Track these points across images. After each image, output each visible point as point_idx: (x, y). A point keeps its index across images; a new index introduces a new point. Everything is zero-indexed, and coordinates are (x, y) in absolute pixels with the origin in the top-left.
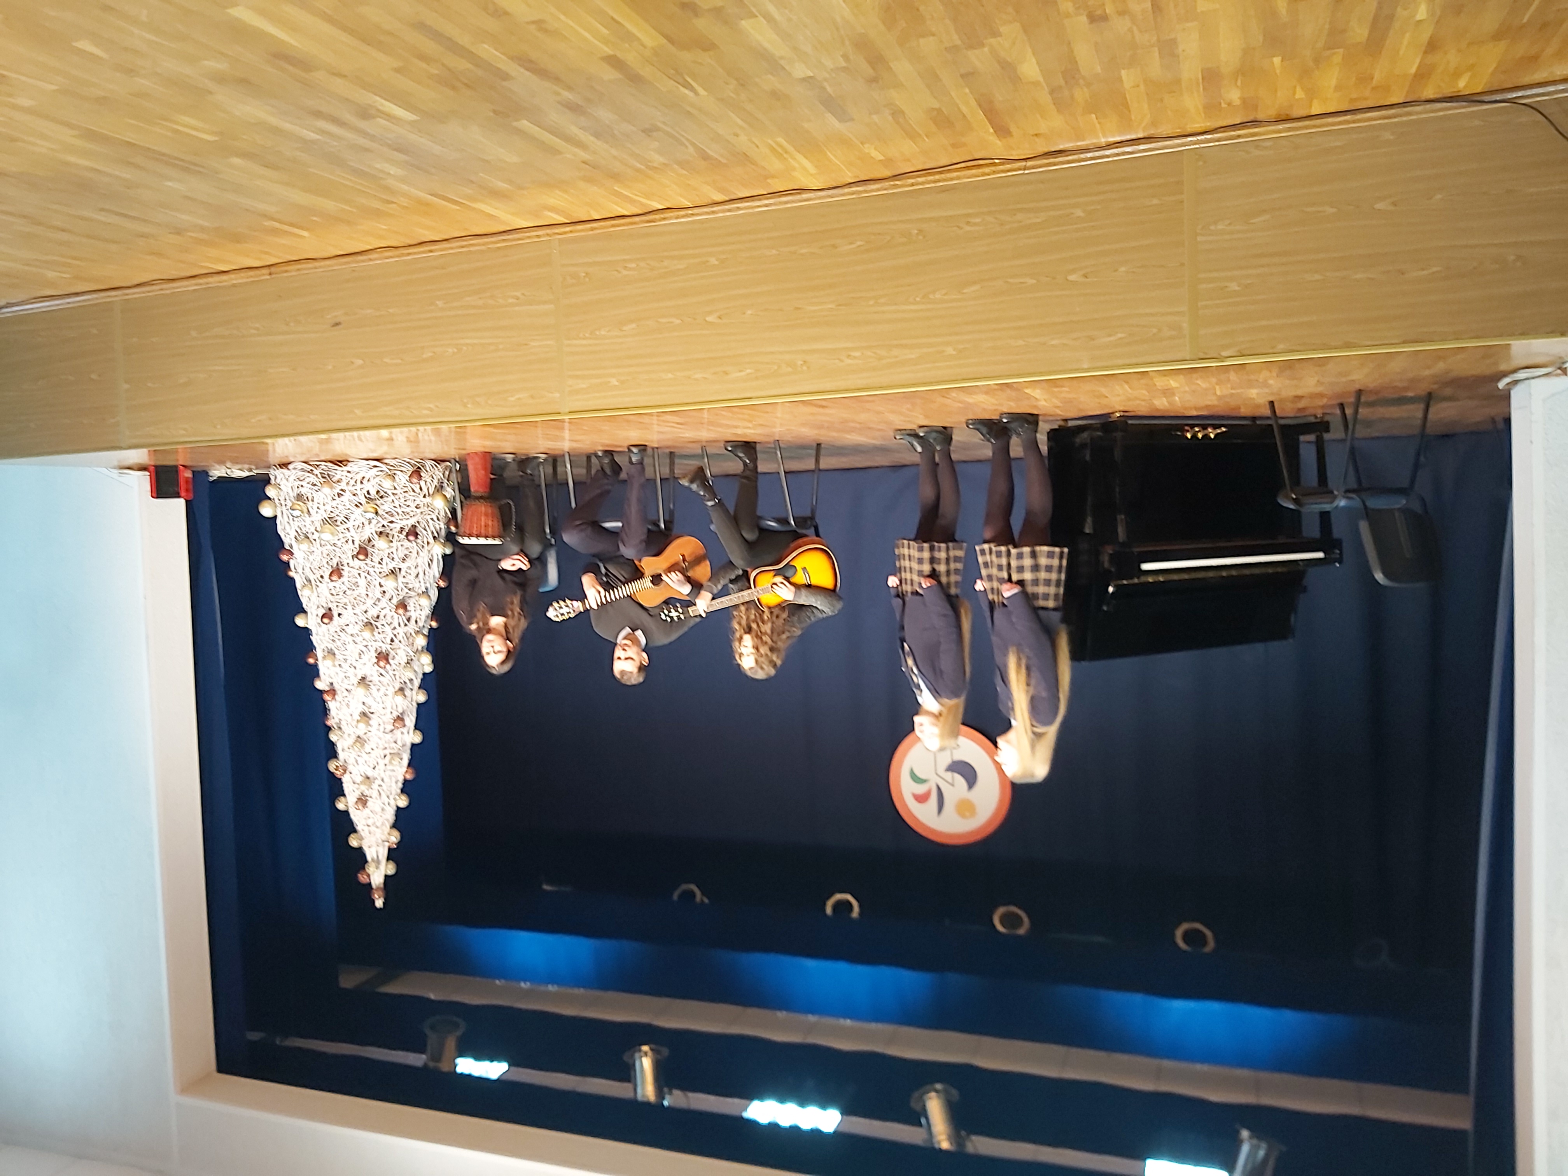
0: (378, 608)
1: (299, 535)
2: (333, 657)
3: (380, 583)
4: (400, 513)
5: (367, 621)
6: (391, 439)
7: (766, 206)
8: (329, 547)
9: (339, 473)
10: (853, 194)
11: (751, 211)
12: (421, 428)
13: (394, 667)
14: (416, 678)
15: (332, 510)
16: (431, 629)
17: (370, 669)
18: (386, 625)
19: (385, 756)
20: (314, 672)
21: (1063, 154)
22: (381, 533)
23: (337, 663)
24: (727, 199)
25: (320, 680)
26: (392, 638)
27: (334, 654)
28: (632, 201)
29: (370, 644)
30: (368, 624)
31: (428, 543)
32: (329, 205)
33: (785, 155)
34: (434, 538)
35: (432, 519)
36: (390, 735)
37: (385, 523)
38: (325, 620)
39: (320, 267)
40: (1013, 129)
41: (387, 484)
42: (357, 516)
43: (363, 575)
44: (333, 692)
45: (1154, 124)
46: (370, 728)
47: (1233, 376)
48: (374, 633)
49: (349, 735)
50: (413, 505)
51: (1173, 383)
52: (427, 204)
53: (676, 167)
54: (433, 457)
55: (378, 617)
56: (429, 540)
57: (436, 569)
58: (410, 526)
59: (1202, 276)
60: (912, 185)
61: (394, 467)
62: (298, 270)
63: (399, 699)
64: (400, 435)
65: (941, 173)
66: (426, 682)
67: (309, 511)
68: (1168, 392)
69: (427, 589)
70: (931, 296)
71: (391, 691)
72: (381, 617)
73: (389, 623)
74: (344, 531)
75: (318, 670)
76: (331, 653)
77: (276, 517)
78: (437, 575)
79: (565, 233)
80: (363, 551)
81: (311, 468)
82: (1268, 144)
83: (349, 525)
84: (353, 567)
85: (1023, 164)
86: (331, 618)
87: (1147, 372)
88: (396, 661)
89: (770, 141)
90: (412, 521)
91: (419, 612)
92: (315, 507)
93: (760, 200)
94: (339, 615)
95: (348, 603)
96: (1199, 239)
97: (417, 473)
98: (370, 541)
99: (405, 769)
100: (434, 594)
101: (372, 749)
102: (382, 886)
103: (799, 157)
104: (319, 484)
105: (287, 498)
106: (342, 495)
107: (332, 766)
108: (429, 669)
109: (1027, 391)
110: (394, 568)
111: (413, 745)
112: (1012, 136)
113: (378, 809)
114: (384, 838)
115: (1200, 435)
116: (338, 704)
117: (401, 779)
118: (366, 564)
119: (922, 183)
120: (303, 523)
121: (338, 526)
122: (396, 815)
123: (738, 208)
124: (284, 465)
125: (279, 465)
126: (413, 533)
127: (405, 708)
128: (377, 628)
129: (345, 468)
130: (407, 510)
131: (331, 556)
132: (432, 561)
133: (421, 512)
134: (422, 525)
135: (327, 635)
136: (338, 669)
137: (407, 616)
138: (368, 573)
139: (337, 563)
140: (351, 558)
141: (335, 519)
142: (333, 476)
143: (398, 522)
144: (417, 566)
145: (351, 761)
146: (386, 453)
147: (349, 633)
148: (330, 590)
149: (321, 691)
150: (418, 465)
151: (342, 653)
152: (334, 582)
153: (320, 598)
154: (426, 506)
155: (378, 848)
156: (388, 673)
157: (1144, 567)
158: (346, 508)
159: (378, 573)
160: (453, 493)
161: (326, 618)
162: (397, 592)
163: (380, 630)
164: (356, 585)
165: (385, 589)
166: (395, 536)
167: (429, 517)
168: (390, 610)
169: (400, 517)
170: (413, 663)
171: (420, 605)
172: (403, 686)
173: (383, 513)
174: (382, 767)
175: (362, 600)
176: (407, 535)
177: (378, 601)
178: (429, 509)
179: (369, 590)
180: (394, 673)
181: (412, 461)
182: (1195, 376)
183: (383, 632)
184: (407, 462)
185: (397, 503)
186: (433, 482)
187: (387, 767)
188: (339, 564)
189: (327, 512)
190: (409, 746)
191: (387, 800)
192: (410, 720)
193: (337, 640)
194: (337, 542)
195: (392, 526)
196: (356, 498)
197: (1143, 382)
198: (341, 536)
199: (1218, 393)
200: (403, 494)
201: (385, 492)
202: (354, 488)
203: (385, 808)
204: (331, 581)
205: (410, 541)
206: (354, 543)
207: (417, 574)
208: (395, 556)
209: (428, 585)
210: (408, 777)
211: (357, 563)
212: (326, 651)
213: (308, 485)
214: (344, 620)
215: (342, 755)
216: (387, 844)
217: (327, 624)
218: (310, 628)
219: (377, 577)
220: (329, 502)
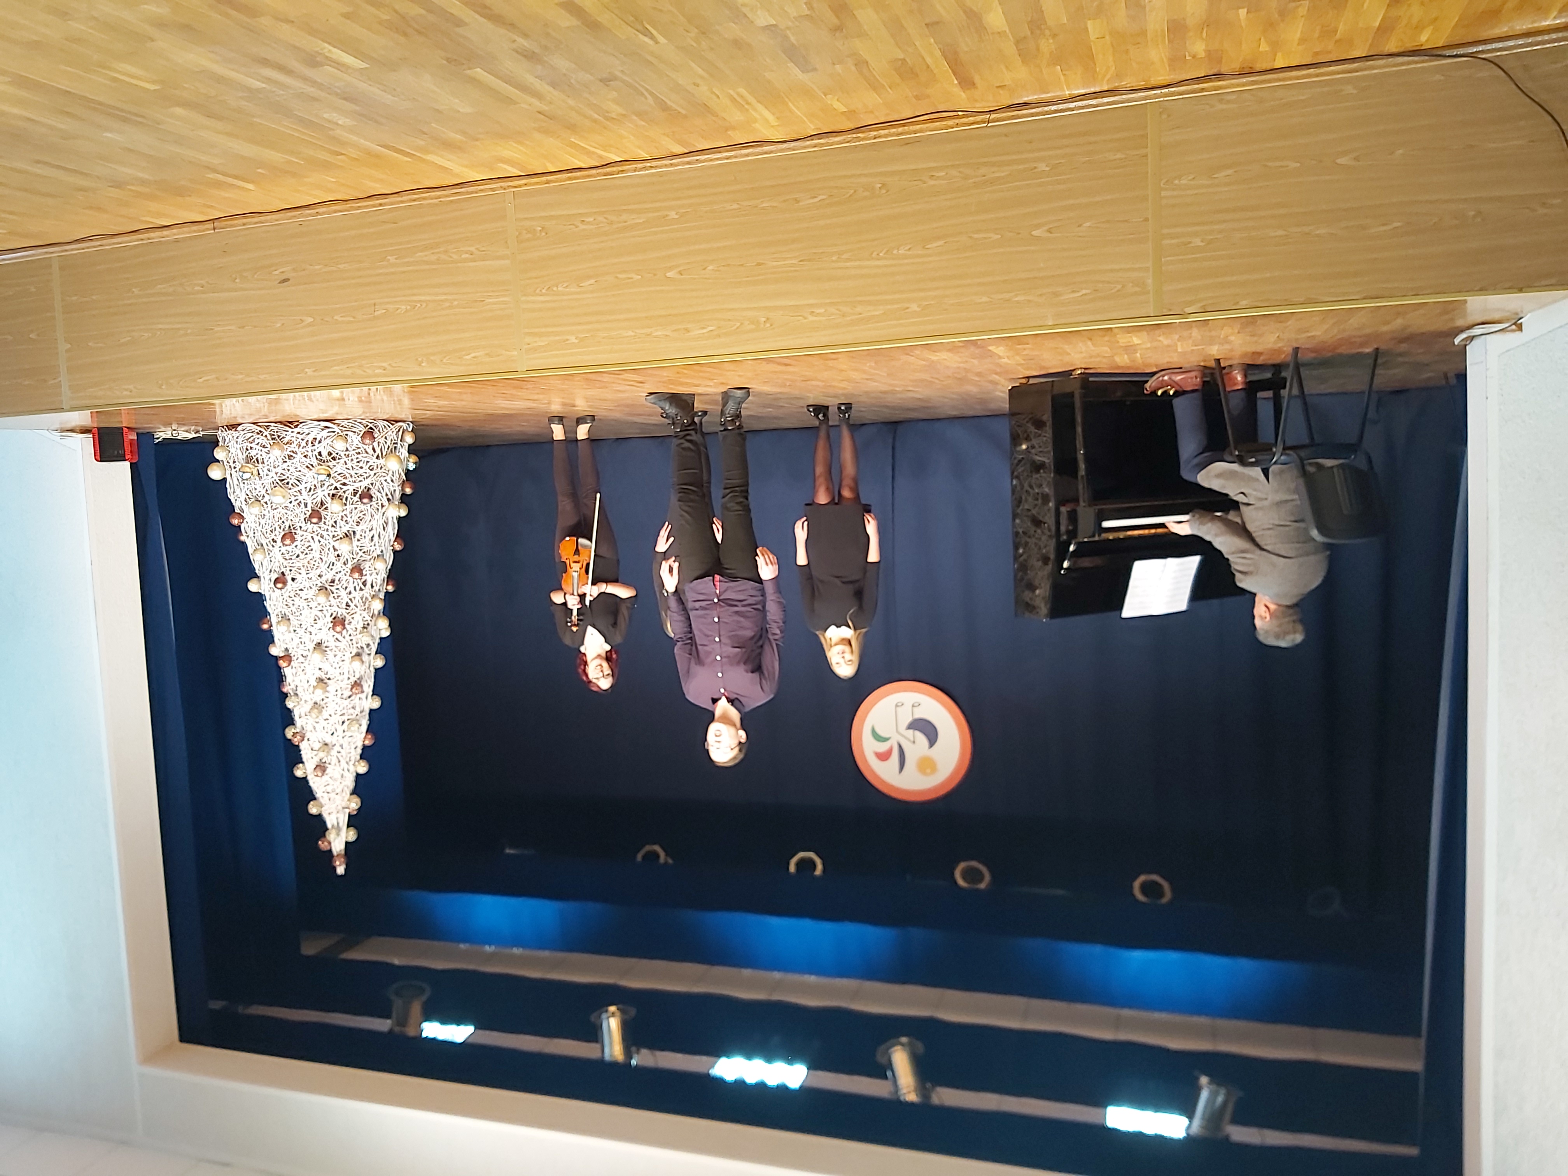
0: (333, 572)
1: (249, 498)
2: (287, 622)
3: (333, 546)
4: (353, 474)
5: (321, 585)
6: (342, 399)
7: (727, 158)
8: (280, 510)
9: (290, 434)
10: (817, 146)
11: (711, 163)
12: (373, 388)
13: (350, 632)
14: (374, 643)
15: (283, 472)
16: (387, 593)
17: (326, 635)
18: (341, 589)
19: (343, 722)
20: (269, 638)
21: (1027, 105)
22: (333, 495)
23: (292, 629)
24: (686, 152)
25: (275, 646)
26: (347, 603)
27: (289, 619)
28: (589, 153)
29: (324, 609)
30: (323, 589)
31: (383, 506)
32: (274, 156)
33: (746, 106)
34: (389, 500)
35: (386, 480)
36: (348, 700)
37: (339, 486)
38: (279, 585)
39: (267, 221)
40: (977, 79)
41: (340, 446)
42: (310, 478)
43: (317, 538)
44: (288, 657)
45: (1119, 75)
46: (327, 694)
47: (1195, 332)
48: (330, 598)
49: (306, 701)
50: (366, 467)
51: (1137, 339)
52: (379, 156)
53: (635, 117)
54: (385, 417)
55: (333, 581)
56: (384, 504)
57: (392, 531)
58: (363, 487)
59: (1166, 231)
61: (346, 428)
62: (243, 224)
63: (357, 664)
64: (352, 395)
65: (904, 125)
66: (383, 647)
67: (259, 474)
68: (1130, 349)
69: (382, 551)
70: (895, 252)
71: (348, 656)
72: (337, 581)
73: (344, 587)
74: (295, 494)
75: (273, 637)
76: (285, 618)
77: (225, 480)
78: (393, 539)
79: (520, 186)
80: (316, 515)
81: (261, 429)
82: (1232, 97)
83: (302, 487)
84: (306, 532)
85: (988, 116)
86: (285, 583)
87: (1110, 328)
88: (352, 626)
89: (731, 92)
90: (365, 484)
91: (374, 575)
92: (266, 469)
93: (717, 153)
94: (293, 579)
95: (302, 568)
96: (1163, 193)
97: (369, 433)
98: (322, 504)
99: (364, 735)
100: (390, 558)
101: (330, 715)
102: (343, 853)
103: (760, 107)
104: (269, 446)
105: (236, 460)
106: (294, 458)
107: (289, 733)
108: (386, 633)
109: (990, 348)
110: (348, 531)
111: (371, 711)
112: (976, 87)
113: (337, 775)
114: (345, 804)
116: (294, 671)
117: (360, 745)
118: (320, 527)
119: (886, 136)
120: (253, 485)
121: (290, 489)
122: (356, 782)
123: (695, 161)
124: (233, 427)
125: (228, 427)
126: (366, 495)
127: (363, 673)
128: (333, 593)
129: (297, 430)
130: (361, 471)
131: (283, 520)
132: (387, 524)
133: (375, 474)
134: (376, 487)
135: (281, 600)
136: (293, 635)
137: (363, 580)
138: (322, 537)
139: (290, 527)
140: (304, 522)
141: (286, 481)
142: (284, 438)
143: (352, 484)
144: (372, 529)
145: (309, 728)
146: (337, 414)
147: (304, 598)
148: (283, 554)
149: (276, 657)
150: (370, 425)
151: (296, 618)
152: (286, 545)
153: (272, 563)
154: (379, 467)
155: (339, 815)
156: (344, 637)
157: (1107, 524)
158: (298, 470)
159: (331, 536)
160: (407, 455)
161: (280, 583)
162: (351, 556)
163: (335, 595)
164: (310, 548)
165: (339, 552)
166: (349, 499)
167: (383, 479)
168: (345, 575)
169: (354, 479)
170: (369, 628)
171: (375, 569)
172: (360, 651)
173: (336, 475)
174: (340, 733)
175: (316, 564)
176: (361, 498)
177: (333, 565)
178: (383, 470)
179: (323, 553)
180: (351, 638)
181: (364, 422)
182: (1157, 332)
183: (338, 596)
184: (360, 423)
185: (349, 465)
186: (386, 443)
187: (345, 733)
188: (292, 528)
189: (279, 475)
190: (368, 712)
191: (346, 767)
192: (368, 685)
193: (291, 605)
194: (289, 505)
195: (345, 488)
196: (308, 460)
197: (1106, 339)
198: (293, 498)
199: (1179, 350)
200: (357, 456)
201: (337, 454)
202: (305, 449)
203: (344, 775)
204: (284, 544)
205: (364, 504)
206: (306, 506)
207: (372, 537)
208: (349, 519)
209: (383, 548)
210: (367, 742)
211: (310, 526)
212: (280, 616)
213: (258, 447)
214: (298, 585)
215: (299, 722)
216: (347, 811)
217: (281, 589)
218: (263, 593)
219: (331, 541)
220: (280, 464)
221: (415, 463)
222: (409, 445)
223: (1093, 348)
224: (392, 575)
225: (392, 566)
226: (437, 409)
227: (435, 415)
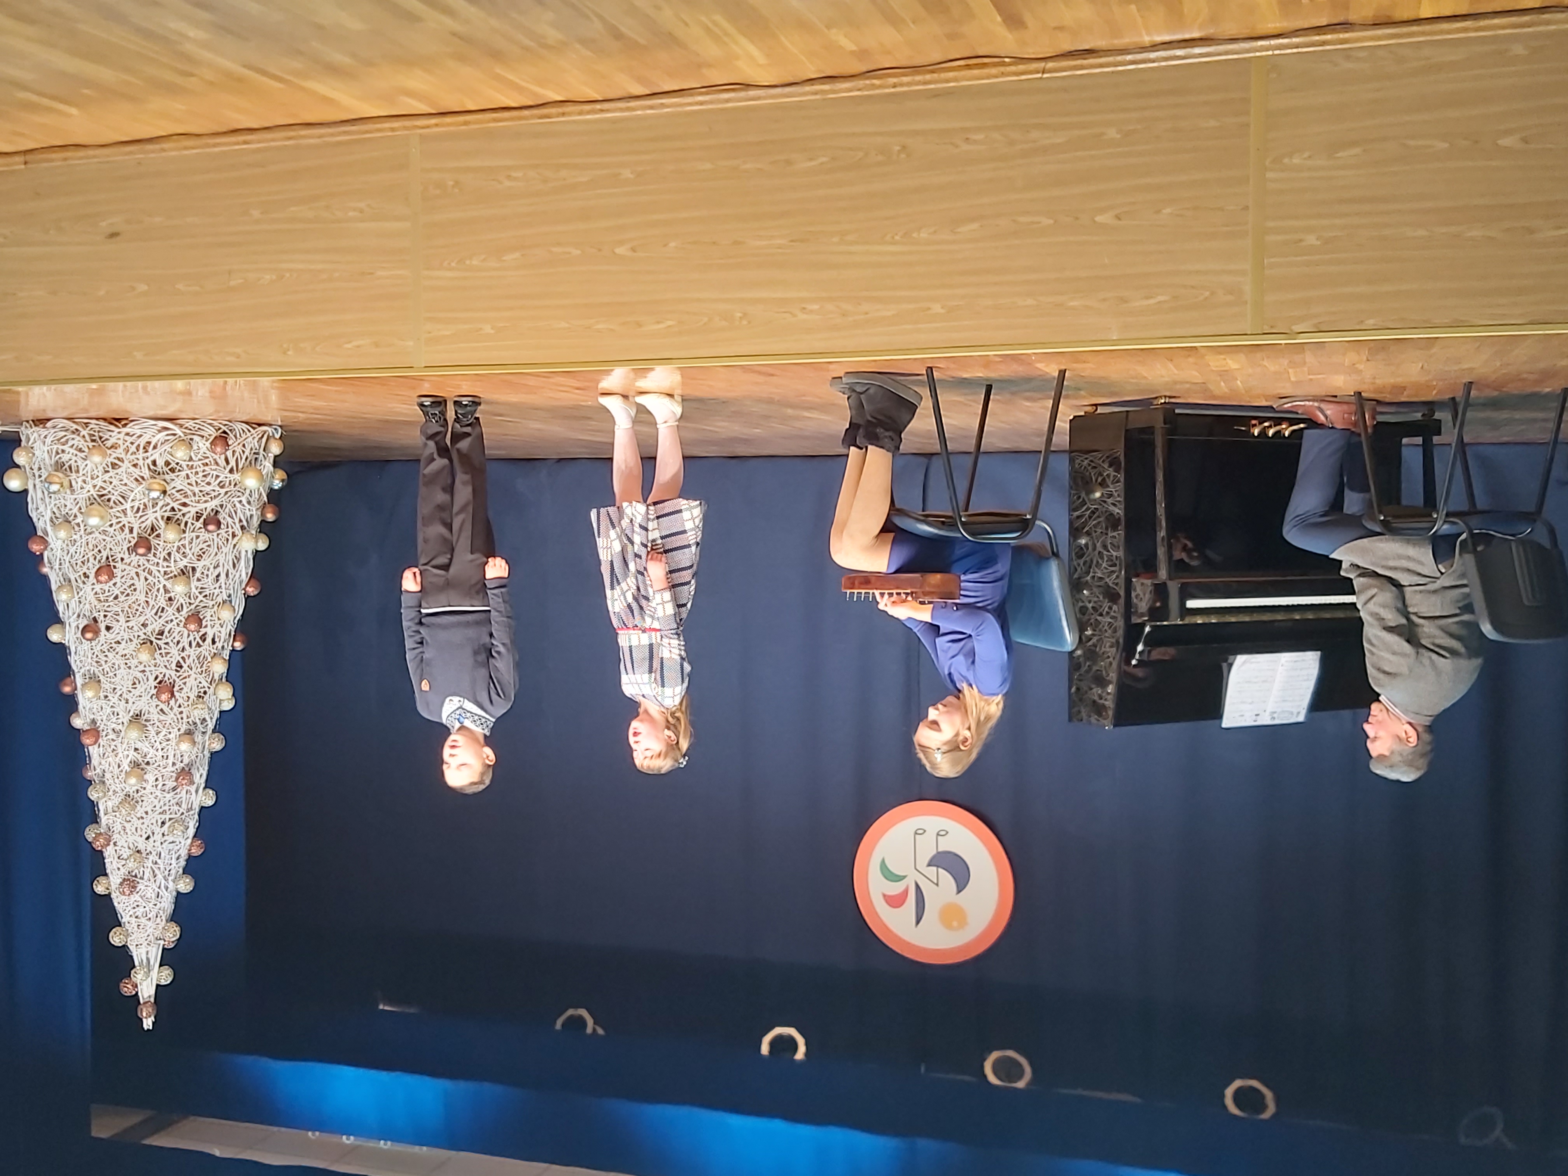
0: (161, 621)
1: (57, 518)
2: (97, 684)
3: (164, 586)
4: (197, 492)
5: (146, 637)
6: (189, 393)
7: (699, 104)
8: (97, 534)
9: (116, 435)
10: (816, 93)
11: (679, 109)
12: (231, 381)
13: (180, 701)
14: (211, 718)
15: (103, 485)
16: (234, 652)
17: (146, 703)
18: (171, 644)
19: (163, 823)
20: (71, 704)
21: (1094, 55)
22: (169, 519)
23: (102, 695)
24: (648, 92)
25: (79, 716)
26: (179, 662)
27: (99, 681)
28: (520, 89)
29: (147, 669)
30: (147, 642)
31: (234, 536)
32: (106, 74)
33: (726, 39)
34: (242, 527)
35: (240, 502)
36: (172, 794)
37: (176, 506)
38: (89, 635)
39: (94, 157)
40: (1028, 18)
41: (181, 454)
42: (139, 494)
43: (143, 575)
44: (95, 731)
45: (1213, 20)
46: (144, 784)
47: (1309, 357)
48: (156, 656)
49: (114, 792)
50: (215, 483)
51: (1232, 363)
52: (240, 80)
53: (578, 46)
54: (244, 418)
55: (161, 633)
56: (237, 533)
57: (244, 570)
58: (209, 510)
59: (1271, 224)
60: (894, 86)
61: (190, 430)
62: (65, 159)
63: (186, 745)
64: (201, 388)
65: (933, 72)
66: (223, 723)
67: (71, 486)
68: (1224, 374)
69: (230, 596)
70: (915, 235)
71: (175, 734)
72: (166, 633)
73: (175, 641)
74: (118, 514)
75: (76, 704)
76: (94, 680)
77: (25, 492)
78: (245, 579)
79: (428, 127)
80: (143, 544)
81: (75, 426)
82: (1362, 54)
83: (128, 506)
84: (128, 564)
85: (1042, 65)
86: (97, 633)
87: (1195, 347)
88: (183, 694)
89: (703, 19)
90: (213, 504)
91: (217, 628)
92: (80, 480)
93: (692, 95)
94: (108, 628)
95: (120, 613)
96: (1270, 175)
97: (222, 439)
98: (153, 529)
99: (190, 840)
100: (240, 604)
101: (147, 813)
102: (152, 1000)
103: (743, 41)
104: (86, 450)
105: (42, 467)
106: (120, 467)
107: (90, 834)
108: (228, 705)
110: (186, 567)
111: (202, 808)
112: (1026, 28)
113: (150, 894)
114: (158, 933)
115: (1271, 432)
116: (102, 750)
117: (184, 853)
118: (148, 561)
119: (909, 84)
120: (62, 501)
121: (112, 508)
122: (176, 903)
123: (663, 106)
124: (41, 422)
125: (33, 421)
126: (213, 520)
127: (194, 757)
128: (160, 649)
129: (123, 430)
130: (208, 488)
131: (99, 548)
132: (239, 560)
133: (226, 493)
134: (227, 510)
135: (90, 656)
136: (102, 702)
137: (201, 634)
138: (150, 573)
139: (108, 558)
140: (127, 552)
141: (107, 497)
142: (107, 439)
143: (194, 504)
144: (218, 565)
145: (118, 827)
146: (181, 411)
147: (120, 654)
148: (96, 593)
149: (79, 730)
150: (224, 428)
151: (109, 679)
152: (101, 583)
153: (81, 605)
154: (233, 484)
155: (150, 948)
156: (171, 709)
157: (1191, 604)
158: (123, 483)
159: (162, 573)
160: (272, 468)
161: (89, 631)
162: (188, 600)
163: (163, 651)
164: (133, 588)
165: (172, 595)
166: (189, 524)
167: (236, 500)
168: (178, 625)
169: (197, 498)
170: (207, 697)
171: (219, 619)
172: (192, 727)
173: (174, 491)
174: (158, 837)
175: (140, 609)
176: (205, 524)
177: (162, 612)
178: (237, 488)
179: (149, 596)
180: (180, 710)
181: (215, 423)
182: (1259, 355)
183: (168, 653)
184: (210, 424)
185: (193, 479)
186: (243, 452)
187: (166, 838)
188: (110, 559)
189: (97, 488)
190: (197, 810)
191: (163, 881)
192: (200, 775)
193: (103, 663)
194: (109, 529)
195: (185, 510)
196: (137, 471)
197: (1191, 360)
198: (114, 521)
199: (1293, 379)
200: (203, 468)
201: (177, 464)
202: (134, 457)
203: (161, 893)
204: (98, 581)
205: (209, 531)
206: (131, 531)
207: (218, 576)
208: (187, 551)
209: (232, 592)
210: (196, 851)
211: (134, 558)
212: (87, 677)
213: (72, 451)
214: (113, 636)
215: (104, 819)
216: (162, 942)
217: (90, 640)
218: (67, 644)
219: (161, 579)
220: (100, 474)
221: (283, 481)
222: (276, 457)
223: (1176, 372)
224: (243, 627)
225: (242, 615)
226: (312, 411)
227: (308, 419)
